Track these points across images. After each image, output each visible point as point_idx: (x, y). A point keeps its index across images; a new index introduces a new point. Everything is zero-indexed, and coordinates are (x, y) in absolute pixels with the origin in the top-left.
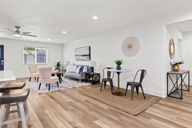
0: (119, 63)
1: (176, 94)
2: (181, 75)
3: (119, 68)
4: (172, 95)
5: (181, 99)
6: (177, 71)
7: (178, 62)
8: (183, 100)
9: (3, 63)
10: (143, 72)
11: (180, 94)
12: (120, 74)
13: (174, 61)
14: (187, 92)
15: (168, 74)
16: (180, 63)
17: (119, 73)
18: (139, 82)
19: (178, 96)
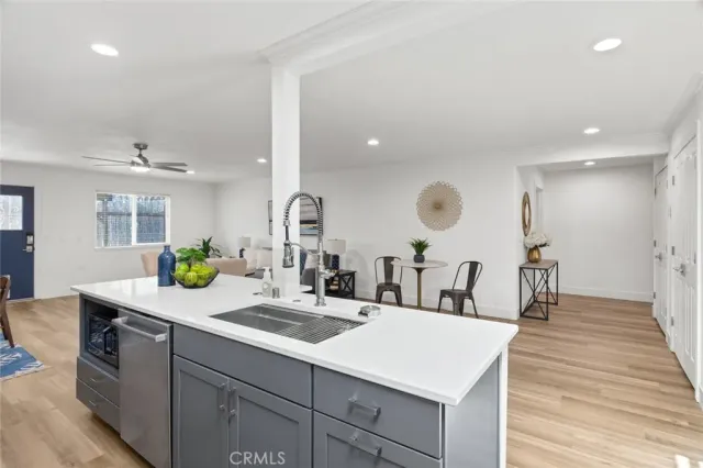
0: (420, 247)
1: (535, 311)
2: (547, 270)
3: (419, 258)
4: (527, 314)
5: (547, 319)
6: (536, 261)
7: (538, 243)
8: (549, 322)
9: (32, 245)
10: (474, 266)
11: (545, 310)
12: (423, 273)
13: (532, 242)
14: (554, 306)
15: (521, 269)
16: (544, 245)
17: (419, 271)
18: (464, 288)
19: (541, 315)
